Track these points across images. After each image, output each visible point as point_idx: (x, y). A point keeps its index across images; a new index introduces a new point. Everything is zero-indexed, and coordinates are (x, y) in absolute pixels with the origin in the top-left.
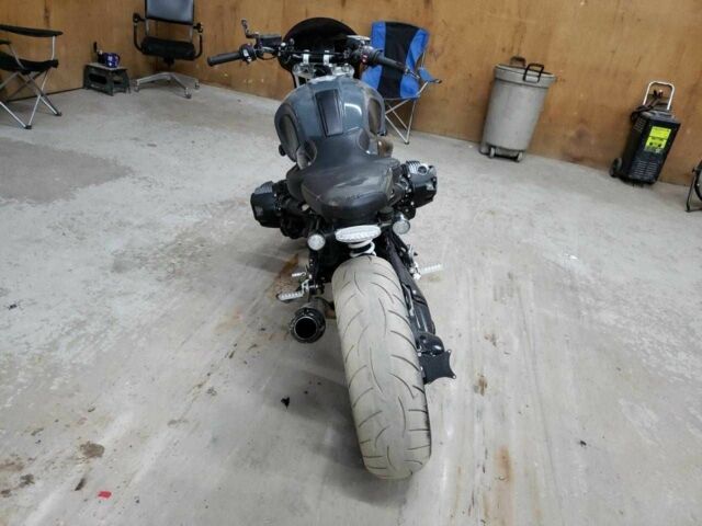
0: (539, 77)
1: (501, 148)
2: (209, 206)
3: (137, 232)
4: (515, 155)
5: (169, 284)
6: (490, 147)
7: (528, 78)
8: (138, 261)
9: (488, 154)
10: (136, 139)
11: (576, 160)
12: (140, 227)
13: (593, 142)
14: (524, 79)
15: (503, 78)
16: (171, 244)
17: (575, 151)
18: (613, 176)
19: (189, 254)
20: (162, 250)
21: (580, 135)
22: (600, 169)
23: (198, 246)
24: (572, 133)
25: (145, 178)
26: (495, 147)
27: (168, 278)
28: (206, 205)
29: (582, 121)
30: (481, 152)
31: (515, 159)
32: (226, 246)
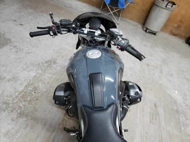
0: (172, 6)
1: (151, 30)
2: (41, 64)
3: (7, 84)
4: (155, 33)
5: (17, 122)
6: (147, 29)
7: (168, 6)
8: (5, 106)
9: (146, 31)
10: (15, 21)
11: (175, 35)
12: (9, 80)
13: (182, 29)
14: (166, 6)
15: (158, 5)
16: (22, 92)
17: (175, 32)
18: (186, 43)
19: (29, 99)
20: (17, 97)
21: (179, 26)
22: (182, 39)
23: (33, 93)
24: (176, 25)
25: (16, 46)
26: (149, 29)
27: (17, 118)
28: (39, 64)
29: (181, 22)
30: (143, 29)
31: (155, 34)
32: (45, 92)
